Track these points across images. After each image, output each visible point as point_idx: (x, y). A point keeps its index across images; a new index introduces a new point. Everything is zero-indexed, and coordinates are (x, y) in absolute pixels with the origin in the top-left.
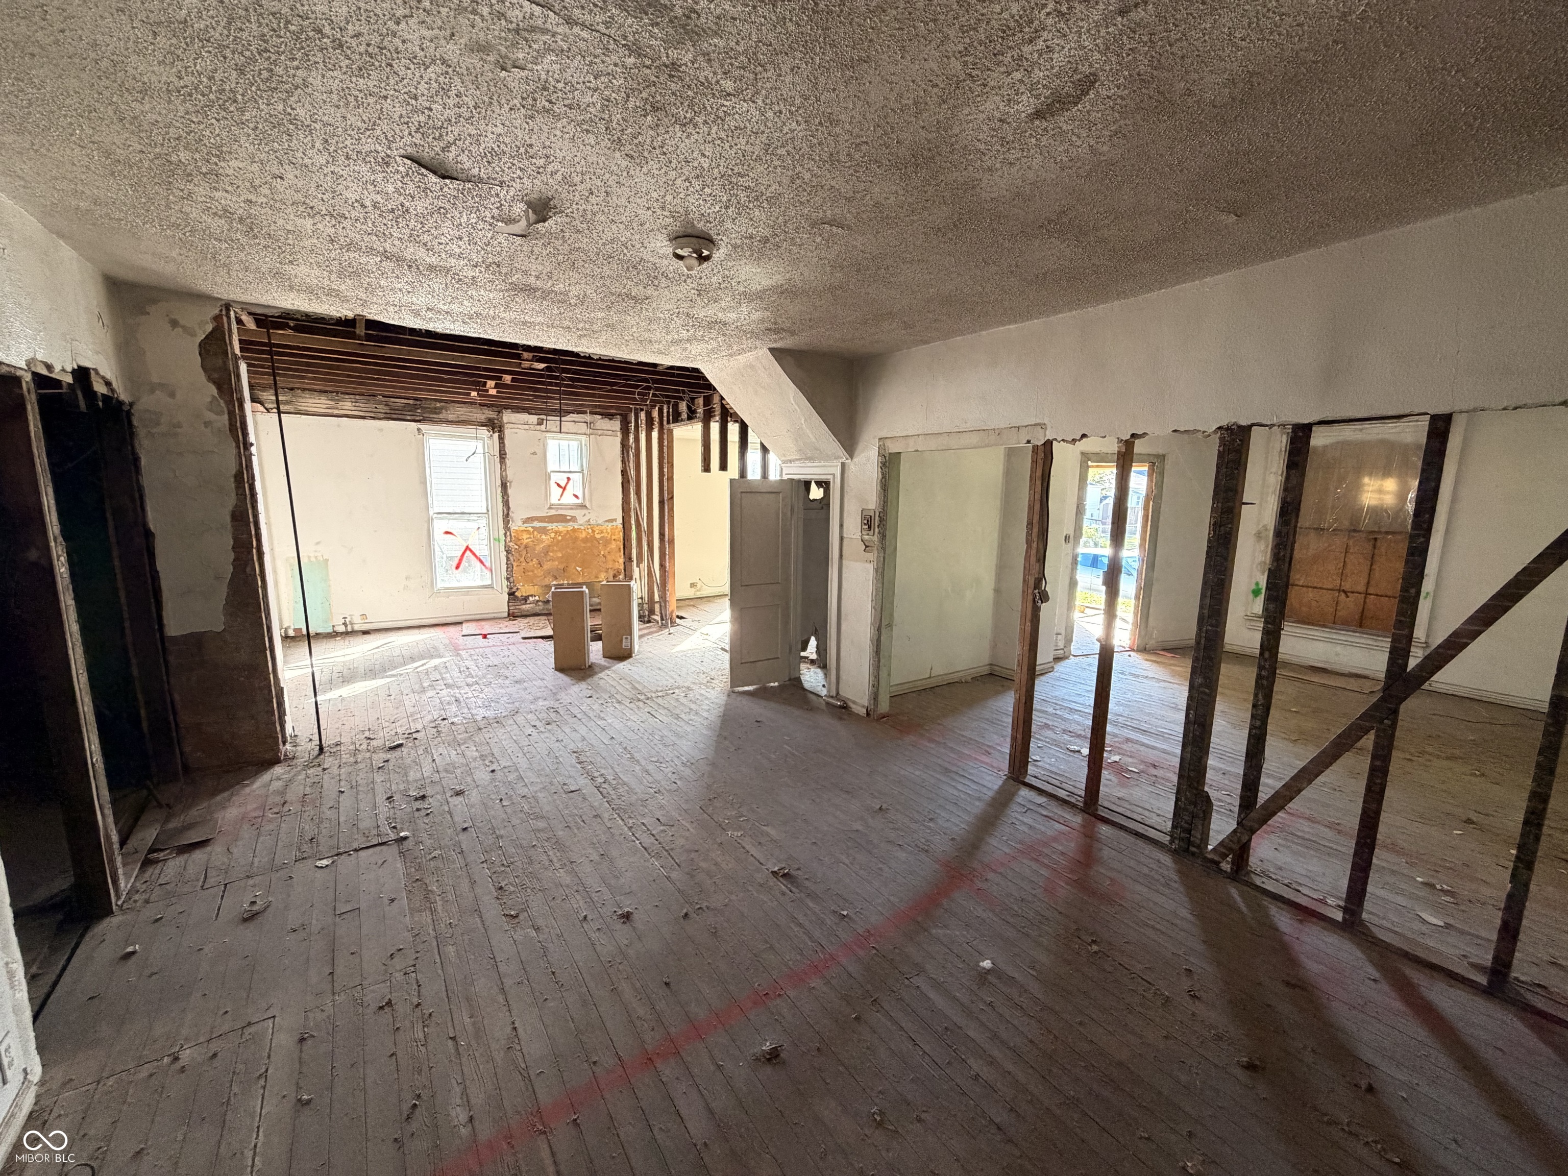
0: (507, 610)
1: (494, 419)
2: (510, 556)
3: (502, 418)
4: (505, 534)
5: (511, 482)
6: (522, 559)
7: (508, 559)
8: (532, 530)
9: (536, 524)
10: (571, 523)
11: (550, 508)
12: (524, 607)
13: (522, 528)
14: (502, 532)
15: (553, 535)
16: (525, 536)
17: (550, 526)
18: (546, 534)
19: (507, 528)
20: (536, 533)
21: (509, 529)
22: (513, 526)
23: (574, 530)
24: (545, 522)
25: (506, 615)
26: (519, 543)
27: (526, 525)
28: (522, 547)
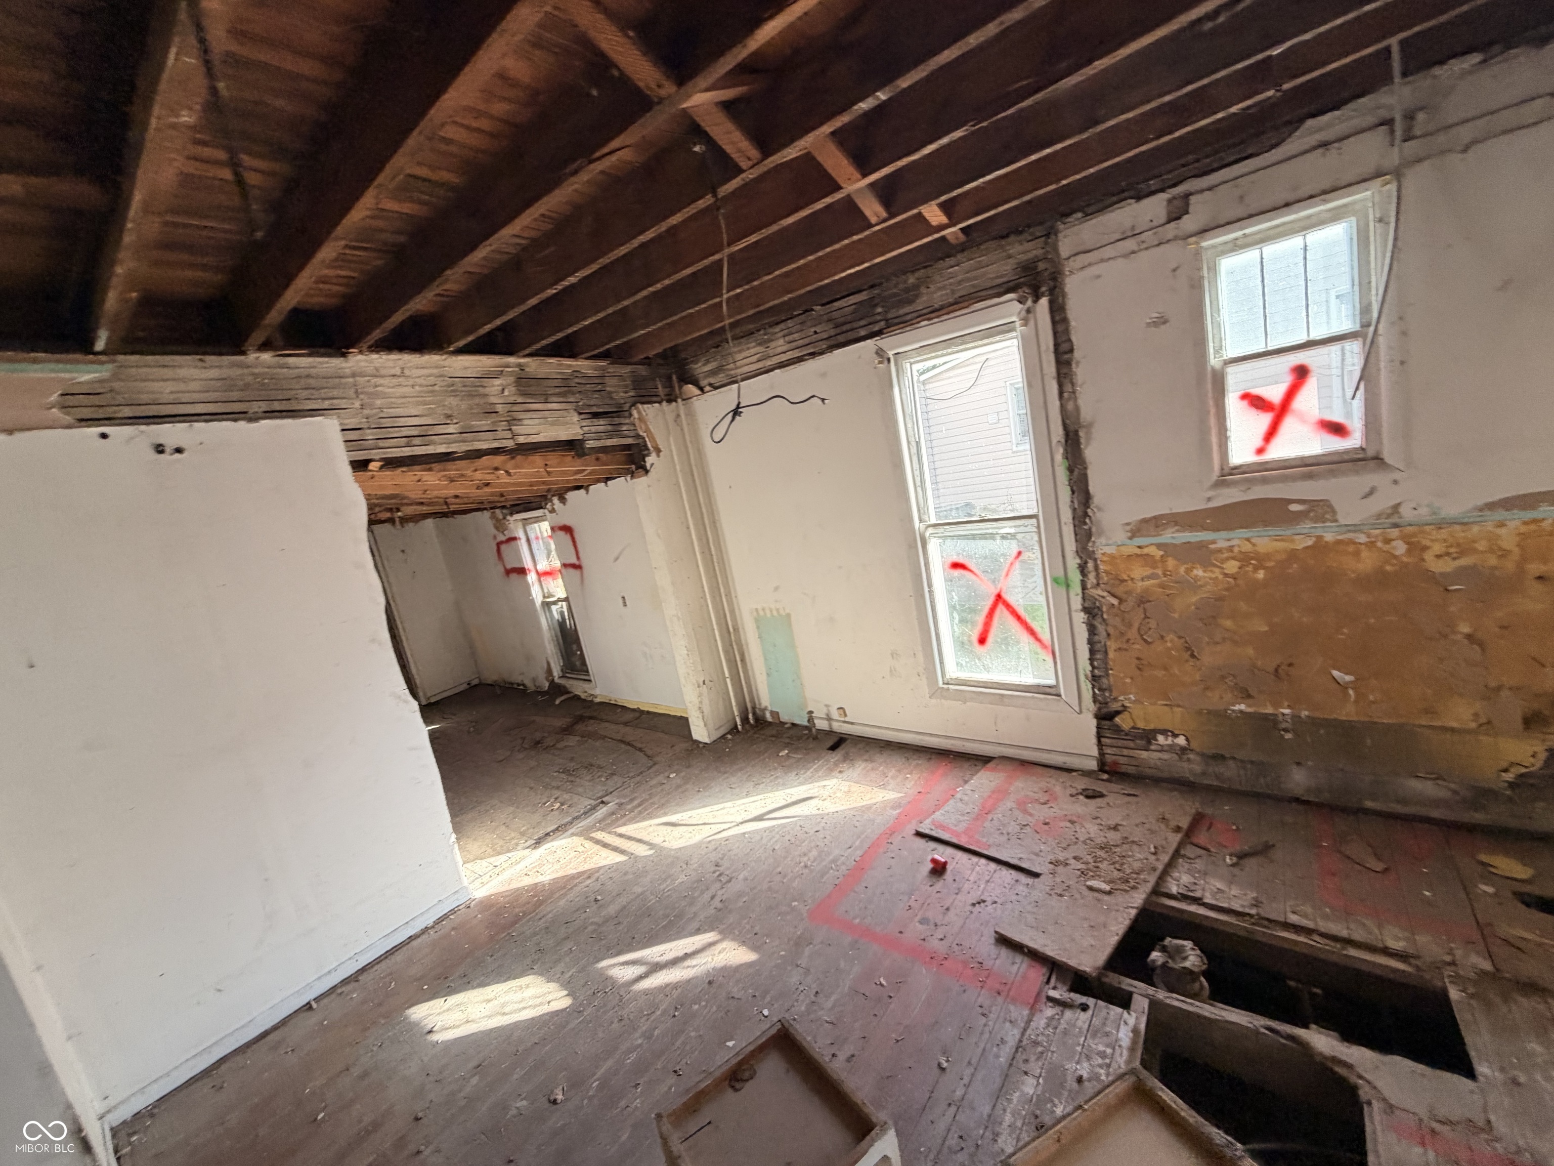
0: (1095, 752)
1: (1036, 260)
2: (1097, 623)
3: (1056, 250)
4: (1082, 569)
5: (1090, 426)
6: (1132, 634)
7: (1092, 630)
8: (1158, 553)
9: (1172, 536)
10: (1306, 526)
11: (1220, 483)
12: (1144, 754)
13: (1127, 551)
14: (1073, 562)
15: (1232, 567)
16: (1138, 571)
17: (1221, 540)
18: (1206, 564)
19: (1085, 553)
20: (1171, 563)
21: (1091, 555)
22: (1103, 546)
23: (1320, 547)
24: (1204, 528)
25: (1093, 765)
26: (1120, 591)
27: (1139, 541)
28: (1131, 602)
